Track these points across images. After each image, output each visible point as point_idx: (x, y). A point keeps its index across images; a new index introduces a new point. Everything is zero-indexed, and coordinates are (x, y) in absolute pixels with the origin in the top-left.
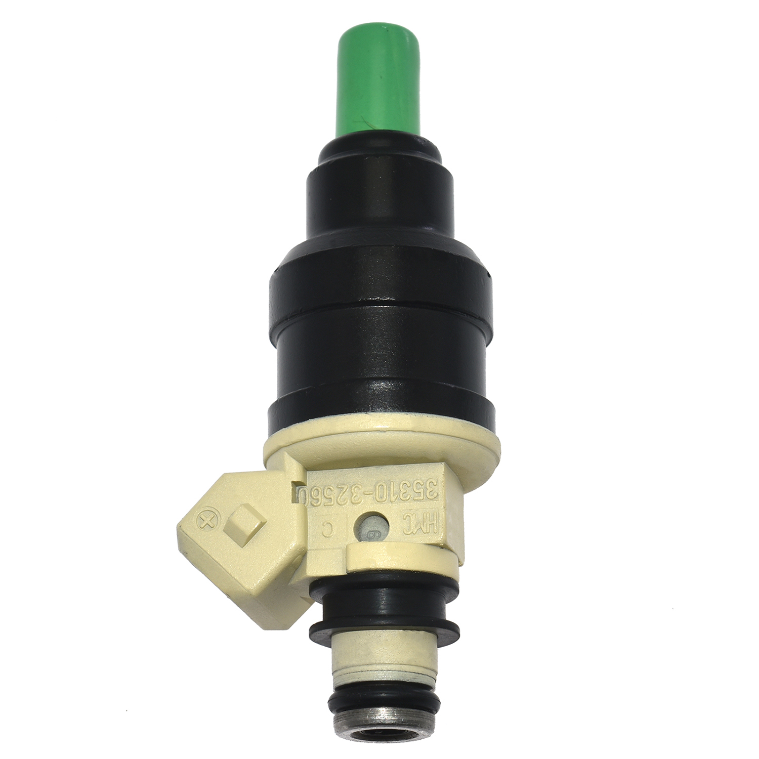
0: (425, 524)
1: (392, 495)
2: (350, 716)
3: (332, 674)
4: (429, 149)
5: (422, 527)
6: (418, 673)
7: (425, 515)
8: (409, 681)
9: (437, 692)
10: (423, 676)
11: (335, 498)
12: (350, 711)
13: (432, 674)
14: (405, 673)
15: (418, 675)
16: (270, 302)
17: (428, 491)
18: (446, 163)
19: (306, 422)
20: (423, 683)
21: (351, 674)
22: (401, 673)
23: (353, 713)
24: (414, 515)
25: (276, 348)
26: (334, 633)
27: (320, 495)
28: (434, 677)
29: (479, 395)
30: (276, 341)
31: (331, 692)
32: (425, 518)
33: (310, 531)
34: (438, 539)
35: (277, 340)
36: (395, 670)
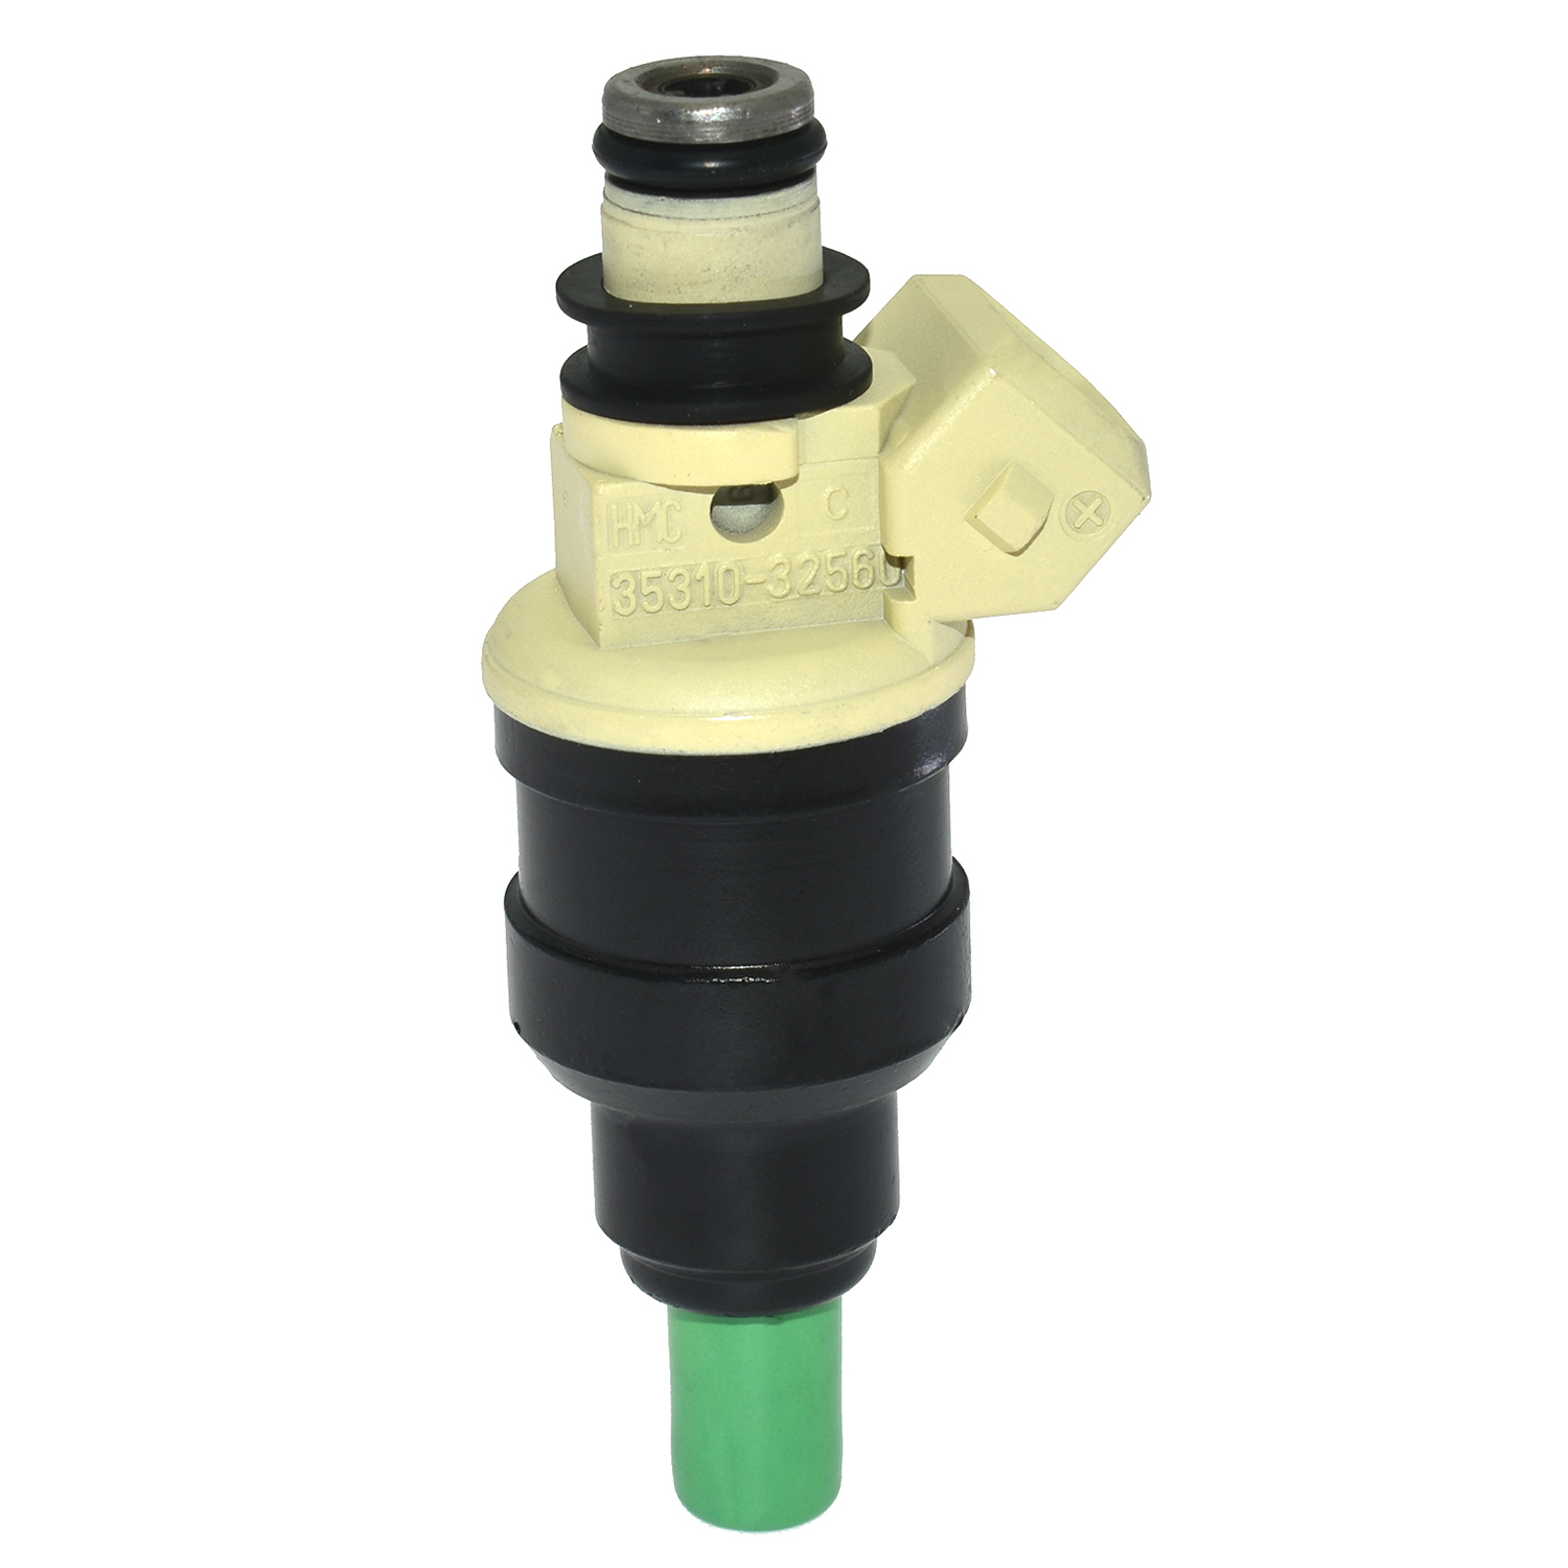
0: (637, 523)
1: (707, 579)
2: (782, 122)
3: (818, 202)
4: (650, 1280)
5: (642, 515)
6: (642, 213)
7: (637, 542)
8: (660, 198)
9: (600, 172)
10: (631, 208)
11: (823, 567)
12: (780, 132)
13: (612, 210)
14: (669, 214)
15: (643, 211)
16: (968, 958)
17: (632, 588)
18: (613, 1251)
19: (889, 726)
20: (631, 194)
21: (781, 208)
22: (676, 215)
23: (775, 129)
24: (659, 540)
25: (954, 858)
26: (819, 291)
27: (856, 571)
28: (608, 203)
29: (531, 786)
30: (955, 877)
31: (822, 166)
32: (637, 534)
33: (874, 498)
34: (607, 490)
35: (951, 879)
36: (691, 220)
